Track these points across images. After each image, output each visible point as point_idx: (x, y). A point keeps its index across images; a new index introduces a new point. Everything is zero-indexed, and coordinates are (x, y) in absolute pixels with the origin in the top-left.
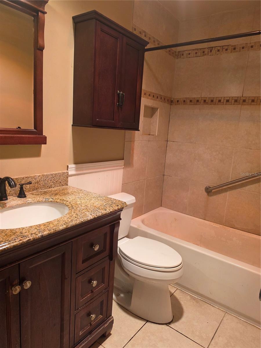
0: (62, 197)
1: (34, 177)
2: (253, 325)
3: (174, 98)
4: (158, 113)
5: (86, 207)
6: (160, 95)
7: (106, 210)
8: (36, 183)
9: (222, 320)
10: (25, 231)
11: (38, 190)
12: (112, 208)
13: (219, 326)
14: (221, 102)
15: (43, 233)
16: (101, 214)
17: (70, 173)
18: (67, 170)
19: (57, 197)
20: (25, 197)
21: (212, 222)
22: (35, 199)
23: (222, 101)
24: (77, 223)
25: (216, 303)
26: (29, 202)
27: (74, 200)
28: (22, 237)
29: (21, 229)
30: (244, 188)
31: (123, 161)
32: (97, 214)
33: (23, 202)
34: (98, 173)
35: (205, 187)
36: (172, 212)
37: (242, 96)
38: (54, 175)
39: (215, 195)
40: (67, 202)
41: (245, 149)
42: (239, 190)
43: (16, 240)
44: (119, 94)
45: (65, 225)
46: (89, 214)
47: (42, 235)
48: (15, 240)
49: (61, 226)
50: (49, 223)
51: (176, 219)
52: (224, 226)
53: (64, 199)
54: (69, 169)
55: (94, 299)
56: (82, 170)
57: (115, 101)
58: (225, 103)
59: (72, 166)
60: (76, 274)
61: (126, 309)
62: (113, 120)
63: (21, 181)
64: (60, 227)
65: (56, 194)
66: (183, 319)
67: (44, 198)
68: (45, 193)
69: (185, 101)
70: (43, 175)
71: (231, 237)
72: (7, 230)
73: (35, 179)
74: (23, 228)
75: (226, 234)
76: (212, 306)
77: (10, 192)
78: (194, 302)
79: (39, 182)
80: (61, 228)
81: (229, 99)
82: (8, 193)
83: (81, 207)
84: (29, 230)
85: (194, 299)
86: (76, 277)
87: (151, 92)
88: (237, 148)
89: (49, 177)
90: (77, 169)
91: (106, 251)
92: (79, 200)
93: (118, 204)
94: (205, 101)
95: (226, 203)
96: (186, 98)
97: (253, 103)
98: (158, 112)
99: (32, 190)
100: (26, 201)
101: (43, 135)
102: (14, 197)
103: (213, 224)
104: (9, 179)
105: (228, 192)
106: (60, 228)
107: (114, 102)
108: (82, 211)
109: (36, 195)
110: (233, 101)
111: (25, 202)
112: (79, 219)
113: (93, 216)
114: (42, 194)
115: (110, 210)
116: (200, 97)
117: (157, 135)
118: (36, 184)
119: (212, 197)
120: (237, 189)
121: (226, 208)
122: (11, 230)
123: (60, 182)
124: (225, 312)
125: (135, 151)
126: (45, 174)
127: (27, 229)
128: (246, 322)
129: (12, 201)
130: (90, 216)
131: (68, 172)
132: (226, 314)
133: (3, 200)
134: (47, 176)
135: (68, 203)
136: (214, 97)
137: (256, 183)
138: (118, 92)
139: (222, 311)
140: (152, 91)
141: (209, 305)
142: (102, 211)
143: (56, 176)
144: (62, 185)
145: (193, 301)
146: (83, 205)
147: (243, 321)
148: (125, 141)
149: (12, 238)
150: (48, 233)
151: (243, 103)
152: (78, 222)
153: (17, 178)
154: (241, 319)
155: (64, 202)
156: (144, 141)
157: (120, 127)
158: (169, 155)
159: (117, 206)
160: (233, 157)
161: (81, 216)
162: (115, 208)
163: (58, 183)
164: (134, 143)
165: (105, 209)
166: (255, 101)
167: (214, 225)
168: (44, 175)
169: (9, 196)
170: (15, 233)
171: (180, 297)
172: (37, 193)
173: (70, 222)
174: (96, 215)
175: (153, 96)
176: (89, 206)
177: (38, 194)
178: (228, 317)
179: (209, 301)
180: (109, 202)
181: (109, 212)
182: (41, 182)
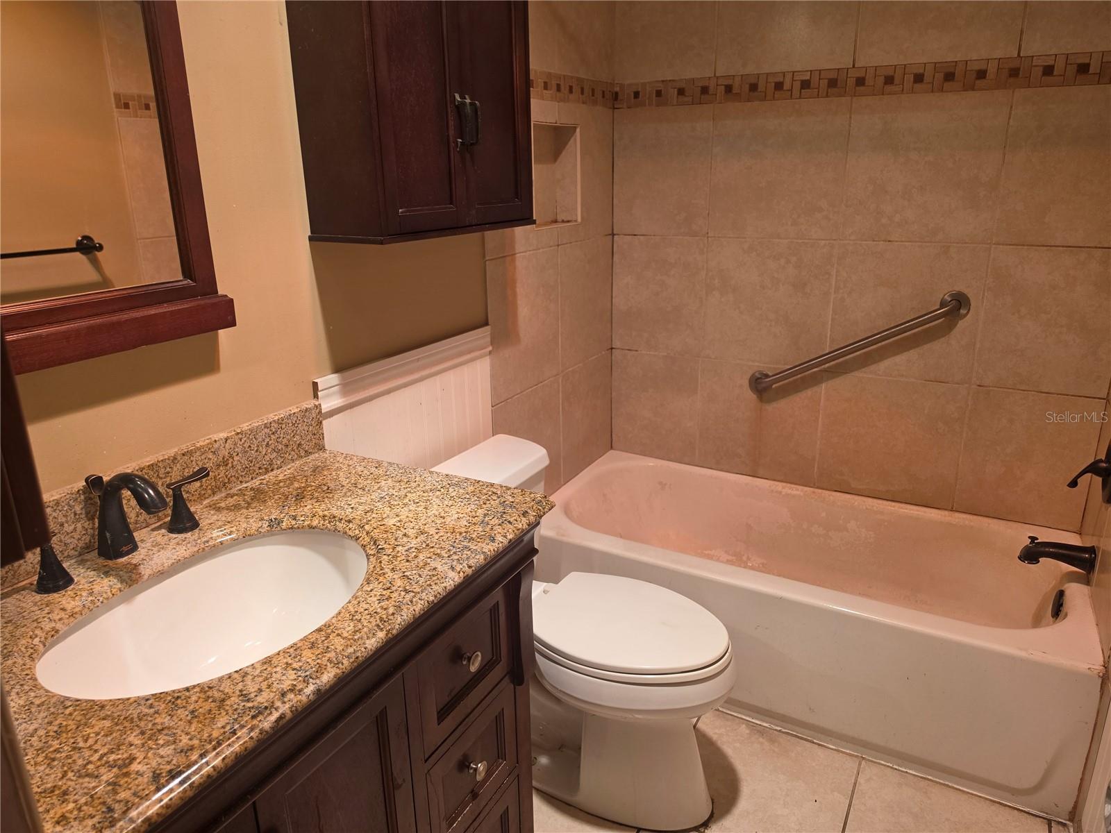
0: (323, 506)
1: (211, 448)
2: (944, 785)
3: (622, 86)
4: (576, 144)
5: (422, 538)
6: (579, 80)
7: (493, 540)
8: (219, 466)
9: (855, 784)
10: (257, 687)
11: (230, 489)
12: (509, 525)
13: (850, 806)
14: (785, 88)
15: (318, 681)
16: (482, 557)
17: (326, 407)
18: (316, 396)
19: (308, 507)
20: (194, 525)
21: (778, 481)
22: (234, 529)
23: (787, 86)
24: (417, 612)
25: (829, 736)
26: (214, 546)
27: (372, 510)
28: (252, 713)
29: (236, 675)
30: (873, 367)
31: (488, 328)
32: (472, 562)
33: (196, 549)
34: (413, 386)
35: (749, 376)
36: (651, 462)
37: (854, 66)
38: (276, 426)
39: (784, 397)
40: (351, 525)
41: (872, 242)
42: (858, 374)
43: (239, 734)
44: (459, 108)
45: (382, 630)
46: (446, 567)
47: (319, 690)
48: (234, 733)
49: (368, 638)
50: (325, 630)
51: (662, 485)
52: (816, 490)
53: (334, 511)
54: (320, 394)
55: (482, 816)
56: (364, 388)
57: (452, 132)
58: (796, 92)
59: (329, 381)
60: (426, 761)
61: (566, 804)
62: (451, 204)
63: (168, 469)
64: (367, 642)
65: (300, 497)
66: (743, 804)
67: (262, 519)
68: (259, 496)
69: (661, 91)
70: (238, 433)
71: (841, 522)
72: (187, 689)
73: (214, 453)
74: (243, 673)
75: (824, 514)
76: (819, 745)
77: (137, 516)
78: (762, 744)
79: (231, 460)
80: (372, 644)
81: (808, 78)
82: (132, 520)
83: (405, 539)
84: (266, 679)
85: (761, 731)
86: (426, 772)
87: (550, 73)
88: (846, 242)
89: (261, 436)
90: (346, 388)
91: (501, 660)
92: (387, 510)
93: (524, 508)
94: (729, 89)
95: (820, 419)
96: (663, 81)
97: (889, 88)
98: (575, 140)
99: (209, 492)
100: (204, 543)
101: (220, 292)
102: (153, 530)
103: (783, 488)
104: (133, 482)
105: (823, 386)
106: (369, 647)
107: (448, 135)
108: (416, 557)
109: (228, 508)
110: (824, 83)
111: (202, 546)
112: (418, 596)
113: (461, 573)
114: (249, 504)
115: (505, 537)
116: (713, 75)
117: (579, 220)
118: (221, 468)
119: (775, 405)
120: (852, 371)
121: (819, 434)
122: (205, 690)
123: (300, 445)
124: (857, 756)
125: (520, 290)
126: (245, 427)
127: (257, 672)
128: (922, 778)
129: (155, 549)
130: (452, 574)
131: (320, 404)
132: (863, 762)
133: (122, 556)
134: (254, 432)
135: (354, 529)
136: (758, 74)
137: (911, 349)
138: (457, 97)
139: (848, 757)
140: (552, 71)
141: (808, 745)
142: (484, 545)
143: (284, 426)
144: (308, 453)
145: (761, 739)
146: (411, 532)
147: (914, 775)
148: (487, 258)
149: (219, 725)
150: (335, 676)
151: (857, 88)
152: (419, 607)
153: (152, 465)
154: (908, 771)
155: (340, 526)
156: (543, 248)
157: (474, 223)
158: (624, 281)
159: (525, 514)
160: (834, 273)
161: (422, 580)
162: (520, 526)
163: (293, 450)
164: (513, 261)
165: (490, 536)
166: (897, 81)
167: (784, 491)
168: (241, 433)
169: (137, 529)
170: (223, 700)
171: (717, 731)
172: (231, 501)
173: (393, 614)
174: (470, 567)
175: (559, 88)
176: (433, 531)
177: (237, 507)
178: (869, 771)
179: (807, 731)
180: (492, 502)
181: (506, 542)
182: (236, 458)
